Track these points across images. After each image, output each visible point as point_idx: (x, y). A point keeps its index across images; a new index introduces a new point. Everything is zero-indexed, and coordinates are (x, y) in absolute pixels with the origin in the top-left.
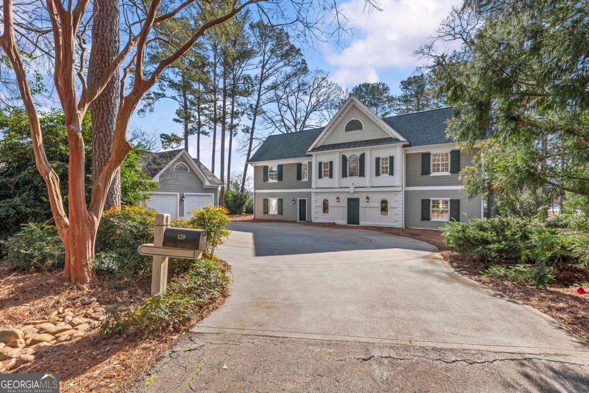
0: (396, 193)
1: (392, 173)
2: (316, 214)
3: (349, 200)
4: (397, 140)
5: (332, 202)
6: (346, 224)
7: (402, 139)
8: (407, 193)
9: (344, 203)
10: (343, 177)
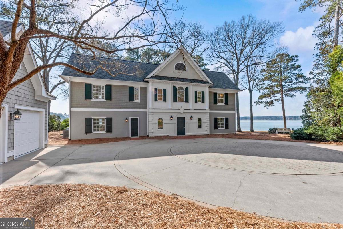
0: (206, 114)
1: (203, 102)
2: (153, 130)
3: (178, 118)
4: (208, 83)
5: (166, 120)
6: (177, 135)
7: (210, 82)
8: (211, 114)
9: (175, 121)
10: (174, 101)
